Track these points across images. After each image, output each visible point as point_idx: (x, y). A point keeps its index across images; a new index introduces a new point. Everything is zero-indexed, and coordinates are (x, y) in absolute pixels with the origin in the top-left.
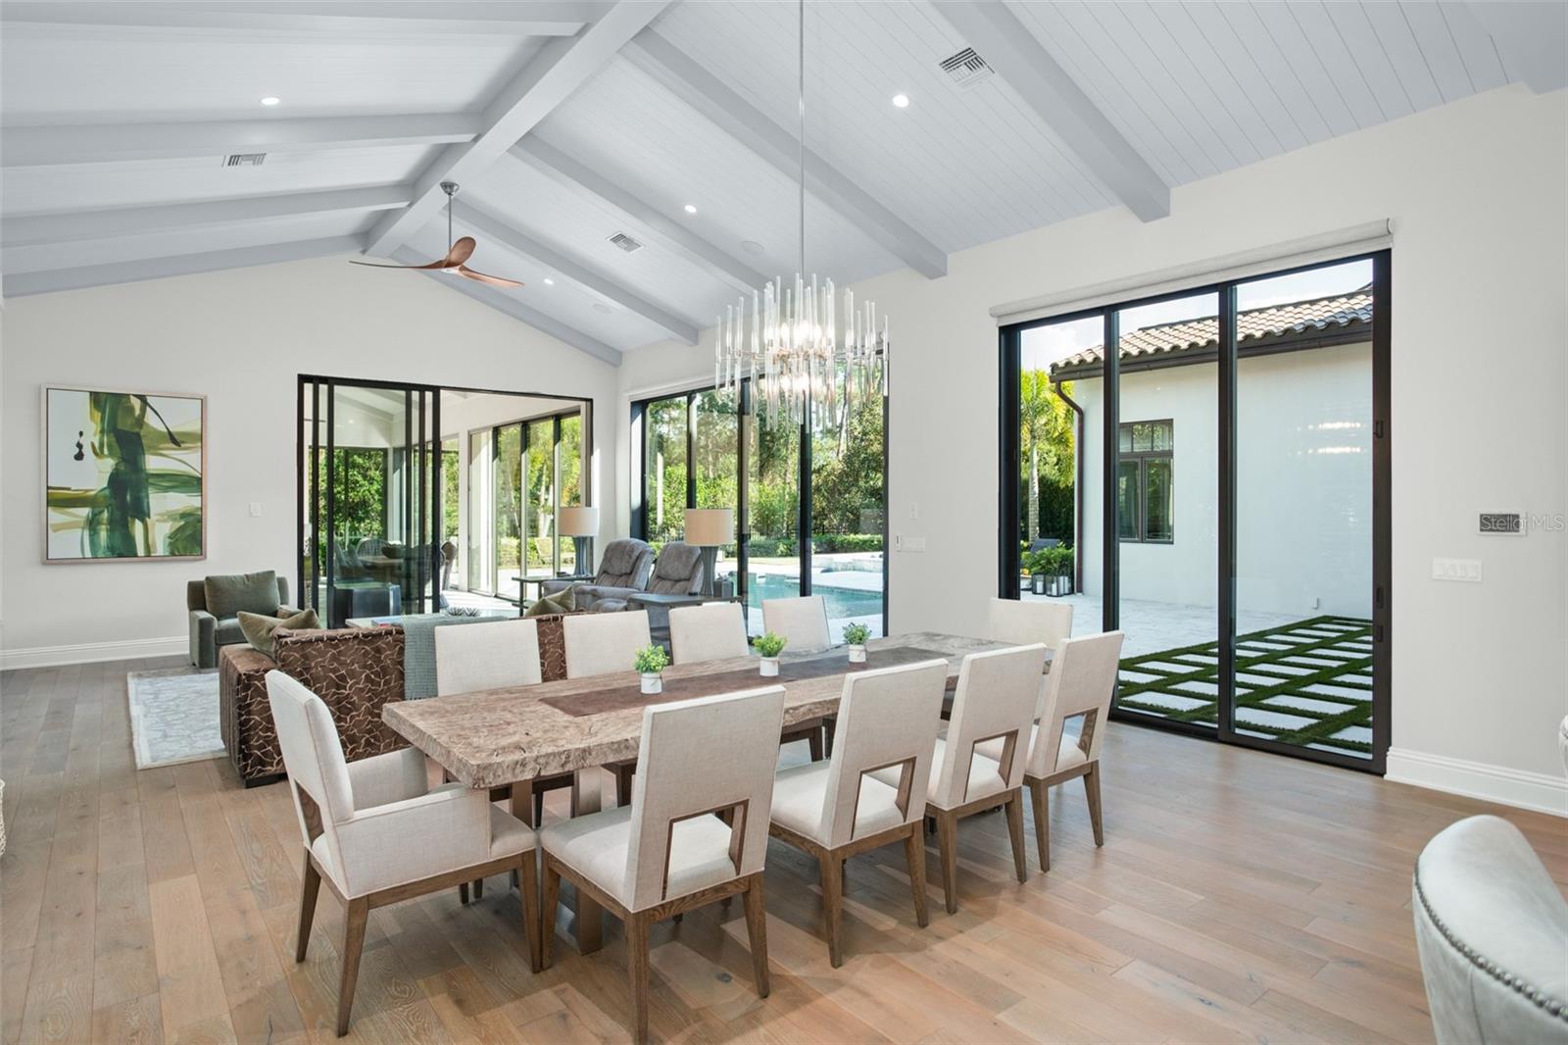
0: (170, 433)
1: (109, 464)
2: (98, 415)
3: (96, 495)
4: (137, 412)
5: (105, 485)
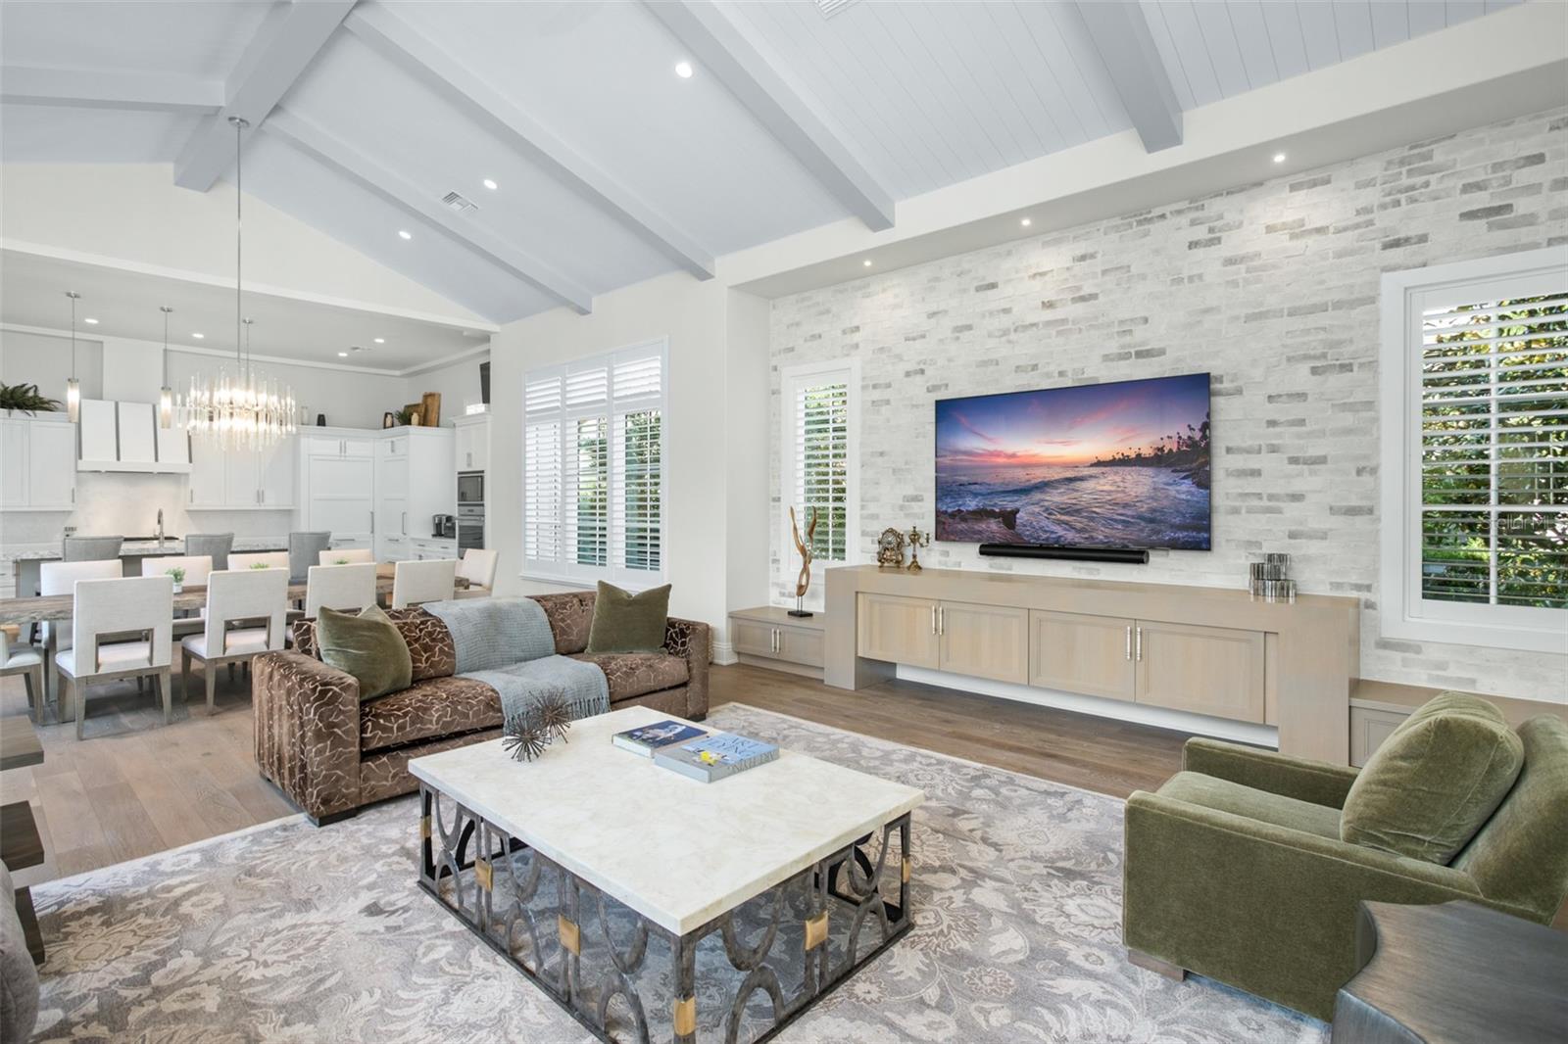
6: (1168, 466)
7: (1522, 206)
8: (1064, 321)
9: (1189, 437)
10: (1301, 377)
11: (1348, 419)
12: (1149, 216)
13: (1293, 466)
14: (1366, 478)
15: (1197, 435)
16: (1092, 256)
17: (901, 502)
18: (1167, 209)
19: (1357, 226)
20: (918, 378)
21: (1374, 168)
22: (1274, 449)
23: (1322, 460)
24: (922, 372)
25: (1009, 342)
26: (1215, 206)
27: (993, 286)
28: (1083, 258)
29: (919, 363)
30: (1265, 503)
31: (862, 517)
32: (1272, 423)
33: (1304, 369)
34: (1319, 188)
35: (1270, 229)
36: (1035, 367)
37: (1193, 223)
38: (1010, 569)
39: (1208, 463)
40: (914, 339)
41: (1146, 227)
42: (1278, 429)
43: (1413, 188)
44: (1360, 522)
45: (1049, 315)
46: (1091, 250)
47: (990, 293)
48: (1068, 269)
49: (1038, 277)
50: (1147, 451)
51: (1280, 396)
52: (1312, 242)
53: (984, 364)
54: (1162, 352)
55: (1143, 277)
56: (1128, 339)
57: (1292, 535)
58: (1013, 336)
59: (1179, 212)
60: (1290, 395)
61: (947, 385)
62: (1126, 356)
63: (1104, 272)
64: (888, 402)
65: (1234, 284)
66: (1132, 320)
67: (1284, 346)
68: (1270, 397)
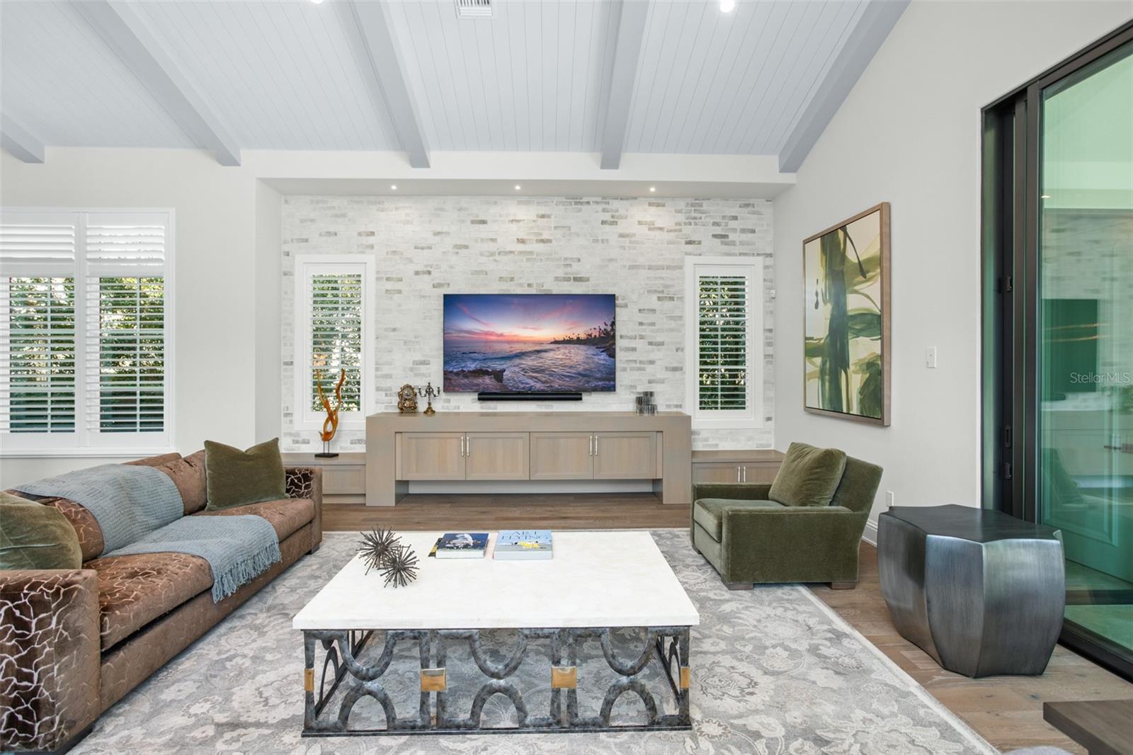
0: (859, 262)
1: (829, 306)
2: (824, 258)
3: (824, 343)
4: (842, 246)
5: (827, 333)
6: (594, 345)
7: (732, 237)
8: (531, 253)
9: (605, 329)
10: (653, 301)
11: (673, 324)
12: (581, 201)
13: (650, 346)
14: (680, 353)
15: (609, 328)
16: (549, 216)
17: (411, 365)
18: (591, 199)
19: (675, 231)
20: (426, 277)
21: (681, 204)
22: (642, 337)
23: (662, 344)
24: (429, 273)
25: (495, 261)
26: (615, 204)
27: (484, 222)
28: (543, 216)
29: (426, 266)
30: (638, 365)
31: (376, 377)
32: (641, 324)
33: (655, 297)
34: (661, 208)
35: (640, 223)
36: (512, 279)
37: (604, 210)
38: (496, 409)
39: (614, 344)
40: (423, 248)
41: (579, 206)
42: (643, 327)
43: (695, 218)
44: (678, 374)
45: (521, 247)
46: (548, 213)
47: (482, 226)
48: (534, 221)
49: (514, 222)
50: (583, 336)
51: (644, 310)
52: (657, 233)
53: (478, 273)
54: (587, 280)
55: (578, 235)
56: (569, 269)
57: (650, 382)
58: (497, 257)
59: (597, 203)
60: (648, 310)
61: (449, 284)
62: (568, 279)
63: (556, 228)
64: (400, 292)
65: (623, 248)
66: (572, 259)
67: (646, 284)
68: (640, 310)
